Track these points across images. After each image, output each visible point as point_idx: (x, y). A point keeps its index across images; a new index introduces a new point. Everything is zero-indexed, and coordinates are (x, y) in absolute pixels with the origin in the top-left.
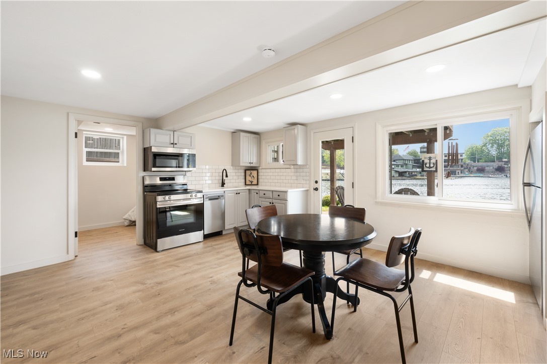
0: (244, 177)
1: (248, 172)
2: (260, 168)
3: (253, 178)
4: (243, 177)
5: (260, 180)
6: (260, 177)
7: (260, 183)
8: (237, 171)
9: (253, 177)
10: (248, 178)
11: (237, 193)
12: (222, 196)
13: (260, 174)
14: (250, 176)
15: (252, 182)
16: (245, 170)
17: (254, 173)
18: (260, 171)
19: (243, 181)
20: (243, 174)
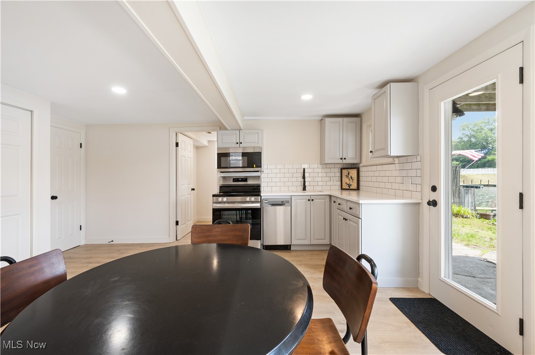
0: (340, 178)
1: (345, 172)
2: (361, 165)
3: (351, 181)
4: (338, 179)
5: (362, 183)
6: (361, 179)
7: (361, 187)
8: (328, 170)
9: (352, 178)
10: (345, 180)
11: (309, 200)
12: (288, 202)
13: (361, 174)
14: (347, 176)
15: (349, 185)
16: (342, 169)
17: (353, 173)
18: (361, 169)
19: (339, 183)
20: (339, 174)
